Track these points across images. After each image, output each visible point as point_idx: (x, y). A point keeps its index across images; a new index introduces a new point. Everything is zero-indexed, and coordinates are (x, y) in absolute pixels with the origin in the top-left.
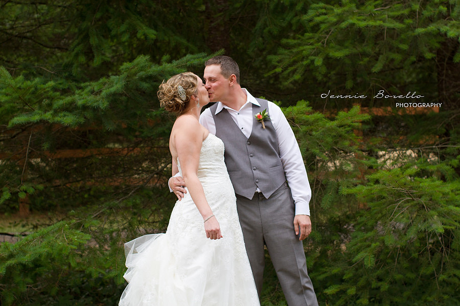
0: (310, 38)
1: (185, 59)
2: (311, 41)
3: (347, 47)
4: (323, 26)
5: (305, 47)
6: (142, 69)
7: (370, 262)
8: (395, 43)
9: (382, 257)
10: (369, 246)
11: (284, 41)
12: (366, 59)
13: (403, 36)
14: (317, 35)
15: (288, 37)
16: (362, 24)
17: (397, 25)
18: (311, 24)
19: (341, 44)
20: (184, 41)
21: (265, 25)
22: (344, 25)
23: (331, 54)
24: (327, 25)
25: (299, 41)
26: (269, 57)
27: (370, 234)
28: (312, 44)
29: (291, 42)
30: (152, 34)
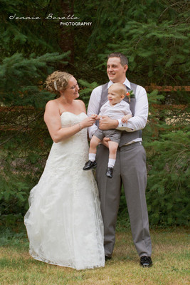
0: (126, 44)
1: (45, 56)
2: (127, 46)
3: (149, 50)
4: (134, 36)
5: (123, 49)
6: (17, 61)
7: (161, 191)
8: (181, 48)
9: (168, 187)
10: (161, 180)
11: (109, 45)
12: (162, 58)
13: (186, 44)
14: (131, 42)
15: (111, 43)
16: (160, 36)
17: (182, 37)
18: (127, 34)
19: (146, 48)
20: (45, 43)
21: (97, 35)
22: (148, 36)
23: (139, 55)
24: (137, 35)
25: (119, 45)
26: (100, 55)
27: (161, 173)
28: (127, 48)
29: (114, 46)
30: (24, 38)
